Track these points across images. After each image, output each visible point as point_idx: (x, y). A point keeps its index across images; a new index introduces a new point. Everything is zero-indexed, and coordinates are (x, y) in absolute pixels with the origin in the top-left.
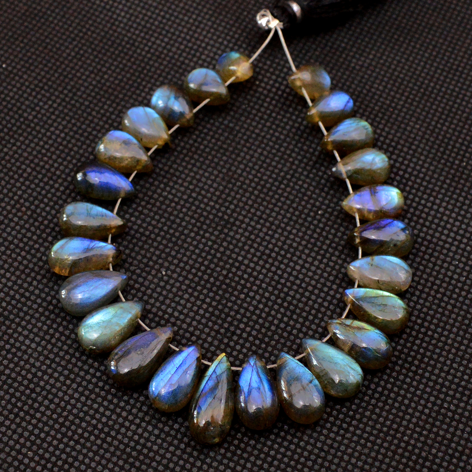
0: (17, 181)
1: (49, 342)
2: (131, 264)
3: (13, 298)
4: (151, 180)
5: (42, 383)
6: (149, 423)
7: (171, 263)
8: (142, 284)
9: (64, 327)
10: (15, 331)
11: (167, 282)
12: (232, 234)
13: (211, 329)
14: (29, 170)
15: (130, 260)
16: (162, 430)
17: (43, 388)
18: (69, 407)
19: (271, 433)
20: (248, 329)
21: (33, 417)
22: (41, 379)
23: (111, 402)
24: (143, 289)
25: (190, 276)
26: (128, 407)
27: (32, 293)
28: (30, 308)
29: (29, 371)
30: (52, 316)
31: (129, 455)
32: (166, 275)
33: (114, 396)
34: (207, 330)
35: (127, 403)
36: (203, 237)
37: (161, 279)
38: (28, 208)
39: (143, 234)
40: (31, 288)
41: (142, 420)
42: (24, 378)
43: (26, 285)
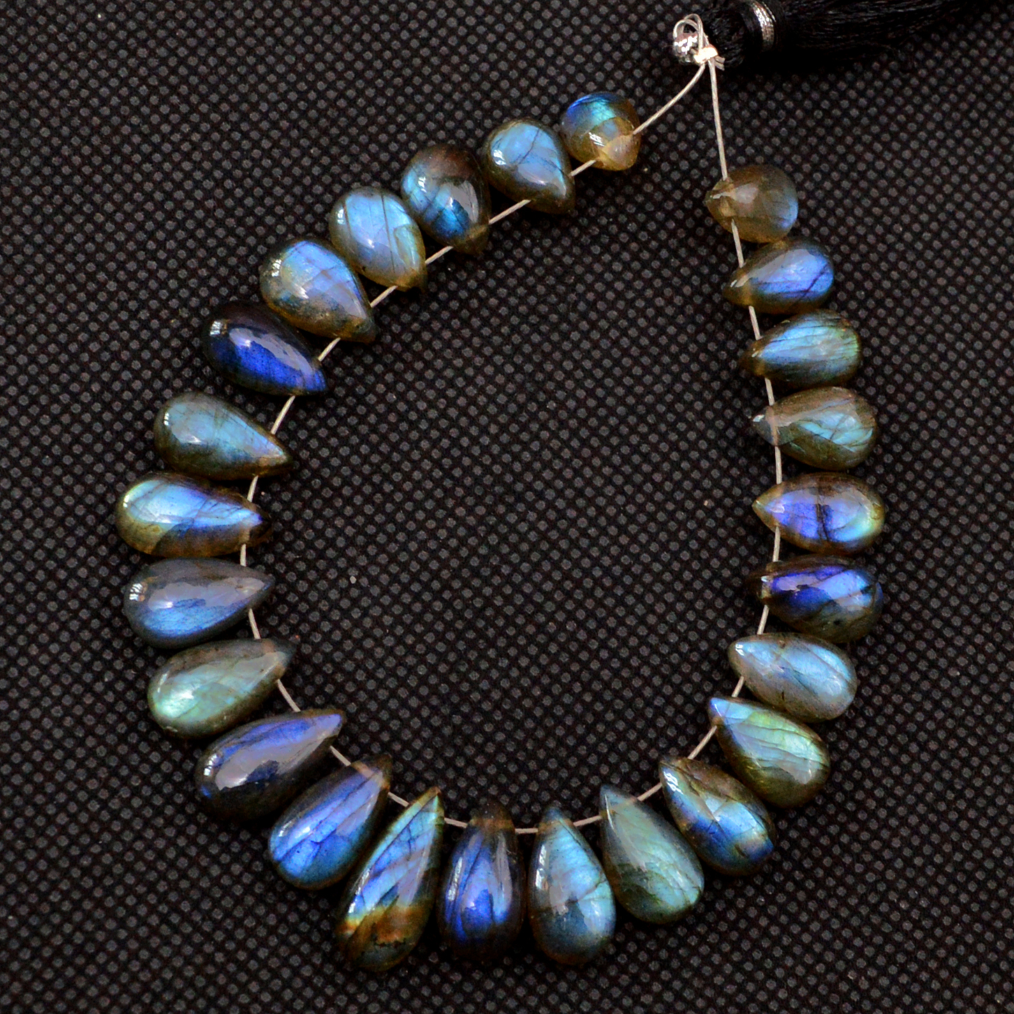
0: (82, 307)
1: (89, 688)
2: (289, 547)
3: (30, 576)
4: (369, 359)
5: (60, 776)
6: (260, 899)
7: (373, 561)
8: (303, 597)
9: (126, 661)
10: (23, 652)
11: (355, 602)
12: (512, 518)
13: (426, 722)
14: (112, 286)
15: (288, 537)
16: (282, 919)
17: (61, 787)
18: (107, 837)
19: (498, 964)
20: (500, 737)
21: (30, 843)
22: (60, 766)
23: (192, 841)
24: (303, 607)
25: (407, 598)
26: (225, 858)
27: (72, 573)
28: (63, 605)
29: (37, 745)
30: (106, 633)
31: (209, 959)
32: (357, 585)
33: (202, 829)
34: (416, 723)
35: (225, 848)
36: (451, 513)
37: (344, 593)
38: (95, 377)
39: (326, 483)
40: (72, 563)
41: (248, 889)
42: (27, 757)
43: (61, 553)
